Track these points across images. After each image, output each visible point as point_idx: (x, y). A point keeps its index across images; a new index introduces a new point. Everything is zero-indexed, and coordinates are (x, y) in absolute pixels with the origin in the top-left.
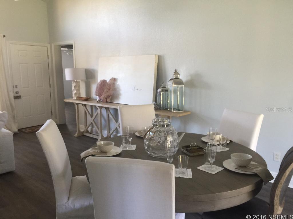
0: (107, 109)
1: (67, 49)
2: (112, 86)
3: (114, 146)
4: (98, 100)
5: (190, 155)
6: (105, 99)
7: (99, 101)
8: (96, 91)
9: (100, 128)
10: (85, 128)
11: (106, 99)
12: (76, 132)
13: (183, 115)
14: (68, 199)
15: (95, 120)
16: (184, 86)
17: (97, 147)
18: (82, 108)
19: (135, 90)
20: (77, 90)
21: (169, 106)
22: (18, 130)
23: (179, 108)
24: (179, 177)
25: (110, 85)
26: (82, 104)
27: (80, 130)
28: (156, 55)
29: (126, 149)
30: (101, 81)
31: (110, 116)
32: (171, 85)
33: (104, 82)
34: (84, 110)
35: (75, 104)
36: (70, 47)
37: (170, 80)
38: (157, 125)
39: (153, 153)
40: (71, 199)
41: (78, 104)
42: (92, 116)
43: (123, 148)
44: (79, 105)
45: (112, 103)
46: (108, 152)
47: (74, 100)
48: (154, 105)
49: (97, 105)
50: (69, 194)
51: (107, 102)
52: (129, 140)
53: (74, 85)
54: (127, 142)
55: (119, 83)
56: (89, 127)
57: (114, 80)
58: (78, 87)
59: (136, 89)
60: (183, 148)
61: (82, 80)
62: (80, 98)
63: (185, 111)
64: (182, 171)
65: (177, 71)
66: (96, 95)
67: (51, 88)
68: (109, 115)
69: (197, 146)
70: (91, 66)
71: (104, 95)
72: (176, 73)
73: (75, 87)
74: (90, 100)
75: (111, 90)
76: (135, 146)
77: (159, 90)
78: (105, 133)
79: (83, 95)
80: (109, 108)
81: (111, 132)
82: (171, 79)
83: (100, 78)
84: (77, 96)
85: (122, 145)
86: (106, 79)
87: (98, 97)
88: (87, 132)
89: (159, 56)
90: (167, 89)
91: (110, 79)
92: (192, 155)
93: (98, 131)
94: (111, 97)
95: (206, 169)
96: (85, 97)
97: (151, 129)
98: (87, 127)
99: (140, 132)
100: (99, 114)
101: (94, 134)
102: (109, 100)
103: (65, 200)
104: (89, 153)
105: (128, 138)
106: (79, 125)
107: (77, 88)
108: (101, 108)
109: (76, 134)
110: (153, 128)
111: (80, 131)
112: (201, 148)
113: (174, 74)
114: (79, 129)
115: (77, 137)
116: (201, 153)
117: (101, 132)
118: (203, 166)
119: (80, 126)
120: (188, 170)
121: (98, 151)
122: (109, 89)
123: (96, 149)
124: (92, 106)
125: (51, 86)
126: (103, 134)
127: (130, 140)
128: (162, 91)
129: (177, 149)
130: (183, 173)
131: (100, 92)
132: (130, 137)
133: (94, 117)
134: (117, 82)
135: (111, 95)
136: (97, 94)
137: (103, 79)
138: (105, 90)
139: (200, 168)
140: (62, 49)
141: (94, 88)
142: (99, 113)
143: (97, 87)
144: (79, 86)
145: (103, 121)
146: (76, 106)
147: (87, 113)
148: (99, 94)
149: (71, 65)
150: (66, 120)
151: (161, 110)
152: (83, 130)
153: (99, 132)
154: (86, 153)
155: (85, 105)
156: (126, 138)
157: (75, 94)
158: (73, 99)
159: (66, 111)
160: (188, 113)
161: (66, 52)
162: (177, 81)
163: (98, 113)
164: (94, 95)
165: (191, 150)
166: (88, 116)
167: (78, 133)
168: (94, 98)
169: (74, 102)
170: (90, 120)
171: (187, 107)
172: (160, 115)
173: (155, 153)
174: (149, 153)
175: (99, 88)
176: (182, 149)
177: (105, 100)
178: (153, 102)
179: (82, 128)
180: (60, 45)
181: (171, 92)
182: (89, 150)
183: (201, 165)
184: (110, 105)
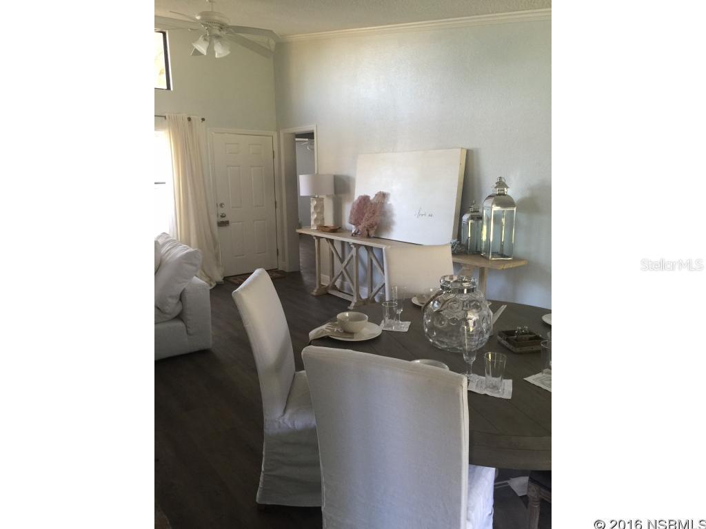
0: (369, 249)
1: (307, 140)
2: (378, 206)
3: (369, 321)
4: (353, 232)
5: (514, 350)
6: (365, 229)
7: (355, 234)
8: (351, 215)
9: (355, 284)
10: (331, 280)
11: (368, 230)
12: (315, 286)
13: (511, 266)
14: (285, 412)
15: (347, 267)
16: (515, 209)
17: (337, 323)
18: (326, 246)
19: (420, 215)
20: (317, 213)
21: (483, 248)
22: (224, 279)
23: (505, 253)
24: (486, 395)
25: (376, 204)
26: (327, 239)
27: (322, 283)
28: (462, 148)
29: (390, 329)
30: (359, 197)
31: (374, 262)
32: (489, 207)
33: (365, 199)
34: (330, 249)
35: (315, 238)
36: (310, 135)
37: (487, 199)
38: (448, 289)
39: (438, 341)
40: (289, 411)
41: (319, 238)
42: (342, 261)
43: (385, 327)
44: (321, 239)
45: (377, 238)
46: (356, 333)
47: (312, 230)
48: (452, 247)
49: (352, 241)
50: (286, 400)
51: (368, 236)
52: (397, 313)
53: (314, 203)
54: (393, 315)
55: (392, 202)
56: (338, 280)
57: (383, 196)
58: (320, 208)
59: (422, 212)
60: (500, 335)
61: (327, 196)
62: (322, 228)
63: (516, 259)
64: (492, 384)
65: (503, 180)
66: (351, 223)
67: (277, 209)
68: (371, 261)
69: (531, 333)
70: (344, 171)
71: (364, 224)
72: (501, 184)
73: (316, 207)
74: (340, 232)
75: (377, 214)
76: (408, 324)
77: (465, 217)
78: (365, 293)
79: (329, 222)
80: (372, 248)
81: (375, 290)
82: (490, 196)
83: (359, 191)
84: (319, 223)
85: (383, 321)
86: (368, 195)
87: (353, 226)
88: (334, 288)
89: (468, 151)
90: (480, 214)
91: (376, 195)
92: (518, 350)
93: (352, 287)
94: (375, 227)
95: (543, 383)
96: (332, 225)
97: (437, 295)
98: (334, 279)
99: (420, 297)
100: (354, 258)
101: (345, 291)
102: (372, 233)
103: (279, 413)
104: (322, 333)
105: (394, 309)
106: (320, 275)
107: (319, 210)
108: (358, 246)
109: (315, 291)
110: (440, 293)
111: (323, 286)
112: (537, 338)
113: (495, 185)
114: (320, 282)
115: (317, 297)
116: (535, 348)
117: (358, 290)
118: (539, 375)
119: (322, 277)
120: (504, 381)
121: (339, 329)
122: (374, 214)
123: (336, 325)
124: (343, 243)
125: (278, 205)
126: (360, 293)
127: (399, 312)
128: (472, 218)
129: (487, 336)
130: (495, 387)
131: (357, 218)
132: (399, 307)
133: (346, 262)
134: (388, 199)
135: (376, 224)
136: (353, 221)
137: (363, 194)
138: (366, 215)
139: (530, 379)
140: (296, 139)
141: (348, 210)
142: (355, 255)
143: (353, 208)
144: (323, 207)
145: (361, 269)
146: (316, 241)
147: (335, 255)
148: (356, 220)
149: (310, 170)
150: (301, 265)
151: (467, 254)
152: (327, 285)
153: (354, 290)
154: (318, 331)
155: (332, 241)
156: (391, 310)
157: (316, 220)
158: (312, 228)
159: (301, 249)
160: (522, 263)
161: (306, 145)
162: (502, 199)
163: (352, 256)
164: (347, 223)
165: (516, 340)
166: (337, 261)
167: (318, 290)
168: (348, 228)
169: (314, 234)
170: (339, 267)
171: (520, 250)
172: (465, 265)
173: (442, 342)
174: (431, 340)
175: (357, 211)
176: (499, 338)
177: (366, 232)
178: (453, 238)
179: (326, 280)
180: (294, 133)
181: (489, 220)
182: (324, 327)
183: (535, 374)
184: (374, 242)
